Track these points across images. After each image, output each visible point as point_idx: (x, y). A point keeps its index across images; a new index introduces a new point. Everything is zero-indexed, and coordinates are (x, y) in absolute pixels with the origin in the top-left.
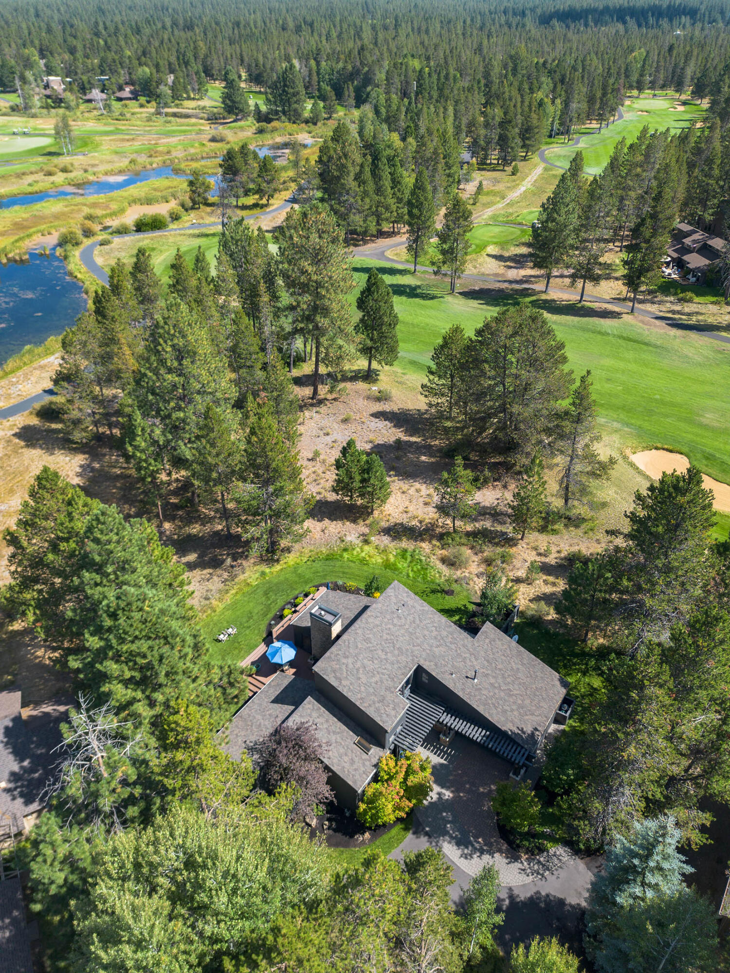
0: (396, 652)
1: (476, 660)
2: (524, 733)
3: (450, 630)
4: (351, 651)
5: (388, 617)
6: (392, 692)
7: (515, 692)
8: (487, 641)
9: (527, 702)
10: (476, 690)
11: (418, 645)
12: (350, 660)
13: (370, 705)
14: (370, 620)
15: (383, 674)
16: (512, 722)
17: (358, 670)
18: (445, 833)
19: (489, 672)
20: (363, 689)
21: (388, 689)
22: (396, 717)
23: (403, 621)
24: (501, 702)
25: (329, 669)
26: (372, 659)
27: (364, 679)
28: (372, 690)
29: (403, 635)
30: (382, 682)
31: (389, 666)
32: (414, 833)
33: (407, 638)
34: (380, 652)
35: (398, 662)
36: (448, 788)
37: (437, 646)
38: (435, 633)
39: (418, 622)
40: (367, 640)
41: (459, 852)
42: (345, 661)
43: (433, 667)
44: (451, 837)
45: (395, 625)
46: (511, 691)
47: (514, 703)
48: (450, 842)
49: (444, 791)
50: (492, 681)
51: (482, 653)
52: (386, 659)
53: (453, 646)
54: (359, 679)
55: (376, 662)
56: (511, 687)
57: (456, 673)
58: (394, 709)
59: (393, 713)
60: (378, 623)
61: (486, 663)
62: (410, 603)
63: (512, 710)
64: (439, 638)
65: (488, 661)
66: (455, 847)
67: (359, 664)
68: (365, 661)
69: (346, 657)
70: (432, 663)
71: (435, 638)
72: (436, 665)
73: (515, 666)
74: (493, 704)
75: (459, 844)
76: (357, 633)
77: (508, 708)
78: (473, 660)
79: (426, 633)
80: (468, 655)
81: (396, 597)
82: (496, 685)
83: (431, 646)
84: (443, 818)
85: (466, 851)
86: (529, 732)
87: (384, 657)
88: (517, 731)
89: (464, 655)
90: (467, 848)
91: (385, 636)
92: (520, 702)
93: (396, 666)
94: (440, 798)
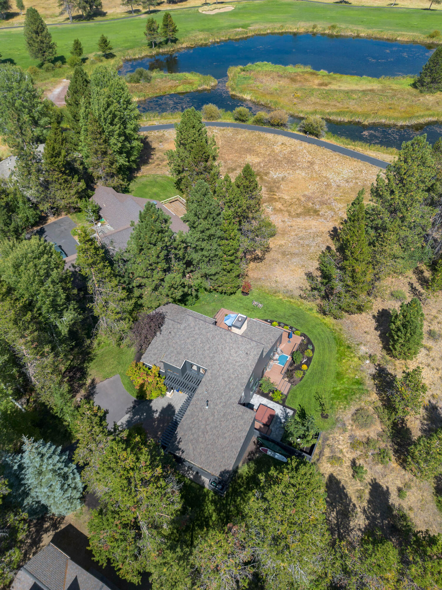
0: (211, 355)
1: (223, 407)
2: (179, 443)
3: (240, 386)
4: (204, 331)
5: (234, 346)
6: (185, 358)
7: (207, 436)
8: (240, 413)
9: (202, 446)
10: (201, 408)
11: (220, 368)
12: (198, 332)
13: (174, 347)
14: (228, 336)
15: (195, 350)
16: (185, 435)
17: (193, 337)
18: (134, 415)
19: (216, 417)
20: (183, 342)
21: (186, 355)
22: (171, 362)
23: (235, 355)
24: (197, 426)
25: (189, 322)
26: (202, 342)
27: (188, 341)
28: (183, 346)
29: (224, 357)
30: (190, 350)
31: (200, 353)
32: (135, 401)
33: (223, 360)
34: (208, 346)
35: (205, 357)
36: (159, 415)
37: (224, 379)
38: (233, 376)
39: (237, 364)
40: (214, 337)
41: (124, 422)
42: (197, 328)
43: (208, 379)
44: (132, 418)
45: (230, 350)
46: (207, 432)
47: (198, 436)
48: (129, 417)
49: (158, 413)
50: (211, 419)
51: (229, 411)
52: (204, 350)
53: (227, 389)
54: (188, 338)
55: (201, 345)
56: (210, 433)
57: (208, 393)
58: (175, 361)
59: (173, 360)
60: (228, 340)
61: (222, 414)
62: (250, 357)
63: (193, 434)
64: (231, 379)
65: (224, 415)
66: (126, 420)
67: (197, 336)
68: (200, 339)
69: (199, 329)
70: (210, 378)
71: (230, 377)
72: (210, 380)
73: (226, 435)
74: (194, 421)
75: (128, 422)
76: (216, 331)
77: (194, 431)
78: (222, 404)
79: (231, 371)
80: (224, 400)
81: (252, 348)
82: (208, 422)
83: (222, 376)
84: (143, 414)
85: (124, 425)
86: (180, 446)
87: (206, 348)
88: (178, 437)
89: (223, 398)
90: (126, 426)
91: (220, 347)
92: (200, 440)
93: (202, 356)
94: (154, 412)
